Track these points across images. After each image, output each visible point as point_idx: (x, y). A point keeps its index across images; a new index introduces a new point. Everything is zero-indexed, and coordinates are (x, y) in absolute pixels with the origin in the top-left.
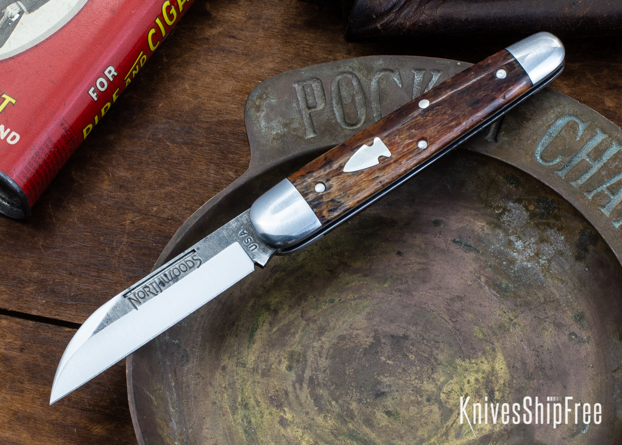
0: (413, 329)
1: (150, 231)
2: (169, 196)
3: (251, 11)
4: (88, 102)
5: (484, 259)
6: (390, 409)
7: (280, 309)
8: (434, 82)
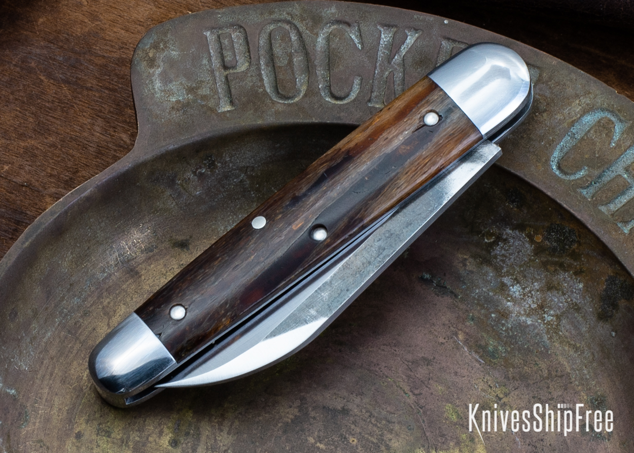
8: (410, 46)
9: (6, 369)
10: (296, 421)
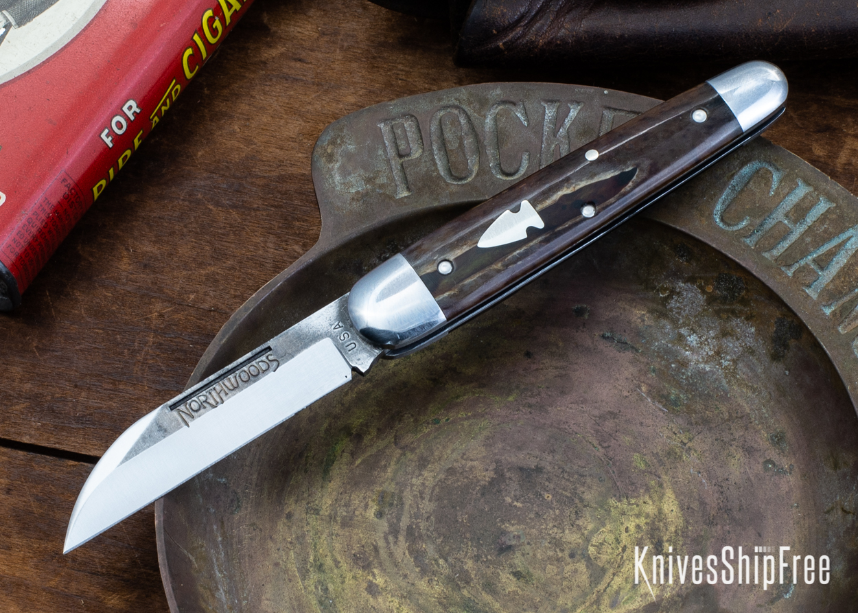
0: (550, 458)
1: (186, 328)
2: (212, 280)
3: (325, 24)
4: (100, 149)
5: (646, 360)
6: (519, 569)
7: (365, 434)
8: (573, 119)
10: (493, 483)
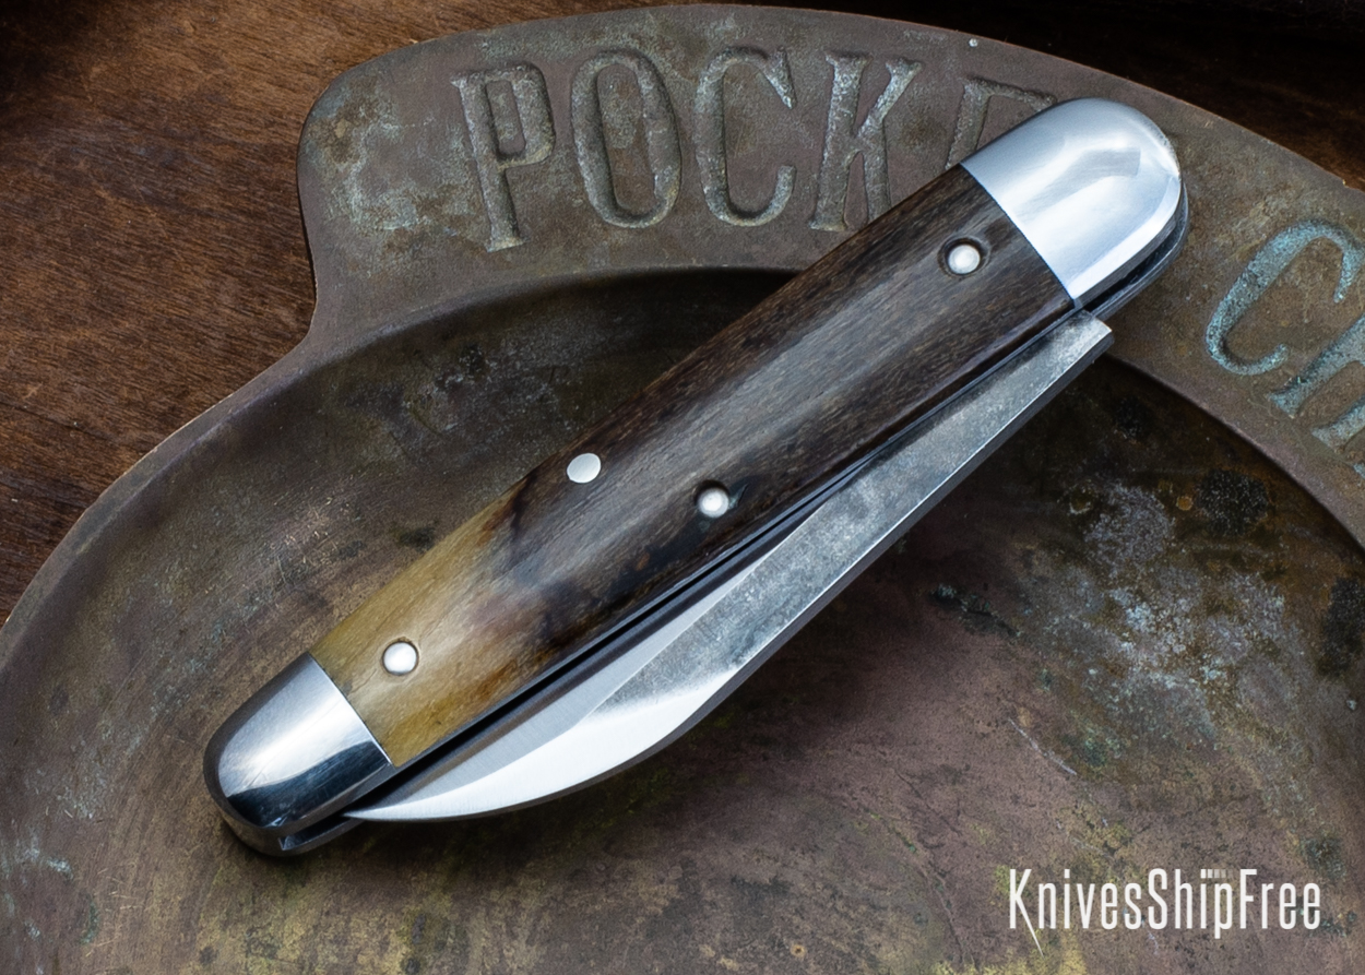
0: (805, 863)
8: (896, 98)
9: (47, 818)
10: (674, 910)
